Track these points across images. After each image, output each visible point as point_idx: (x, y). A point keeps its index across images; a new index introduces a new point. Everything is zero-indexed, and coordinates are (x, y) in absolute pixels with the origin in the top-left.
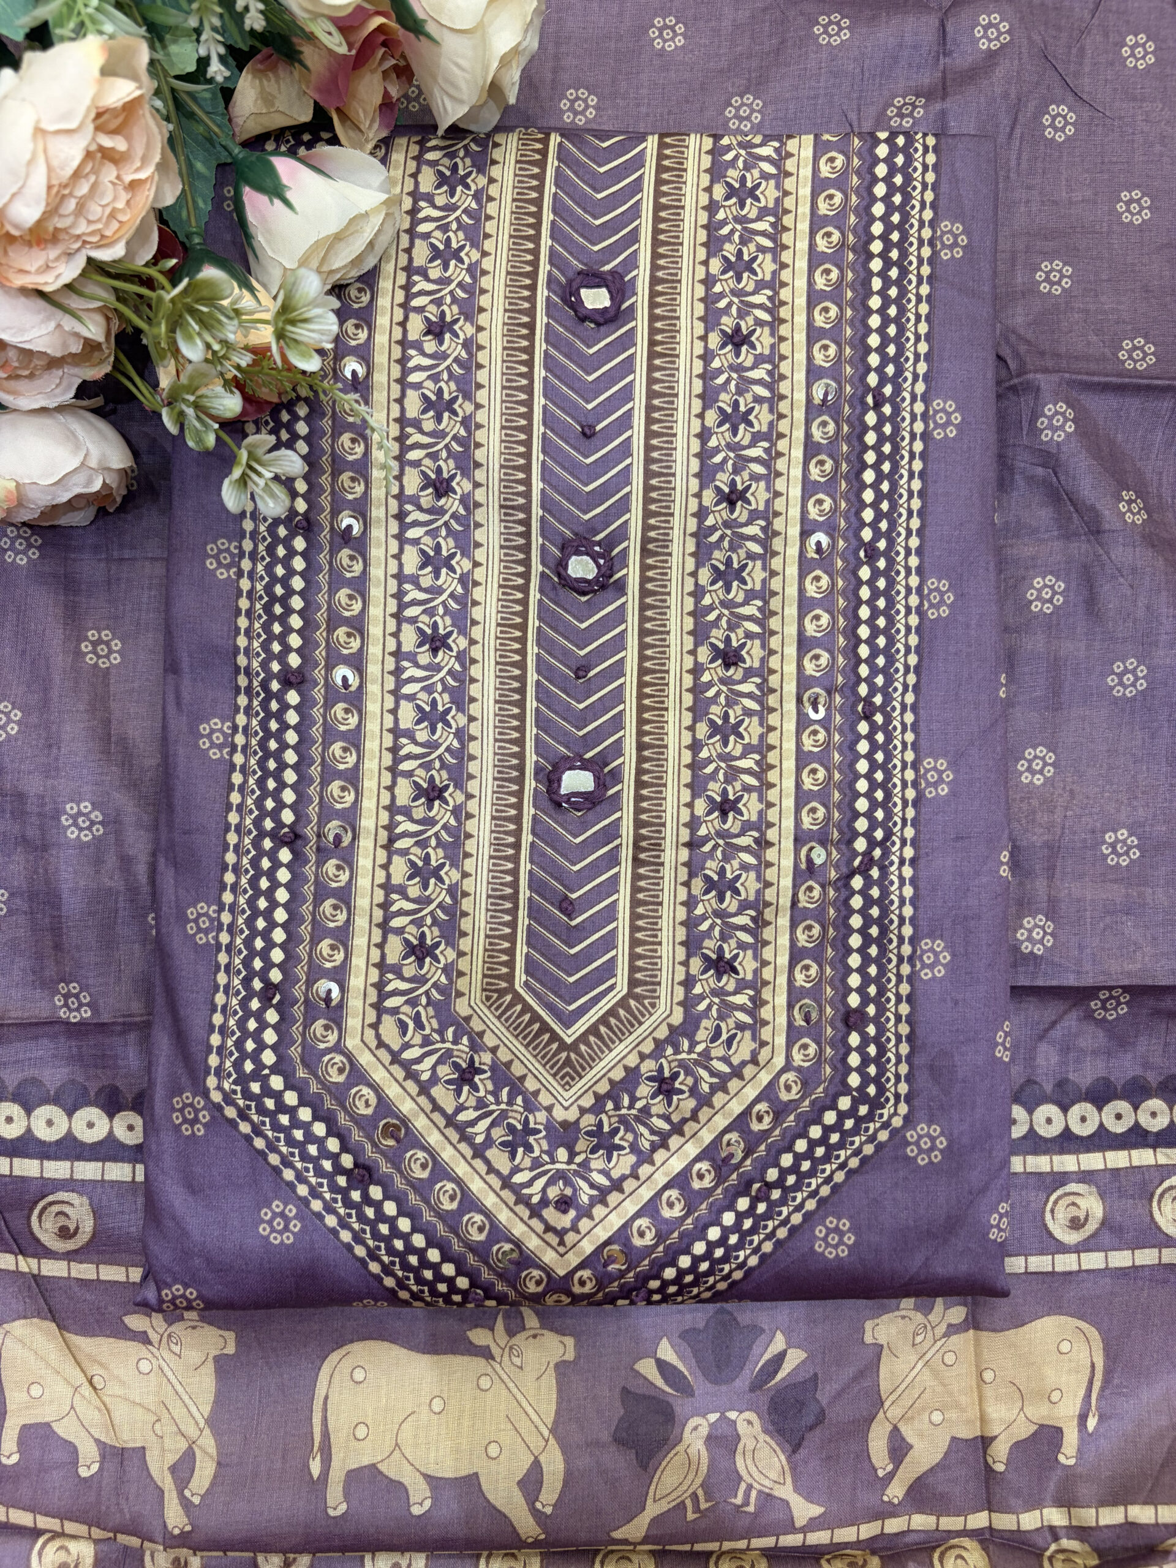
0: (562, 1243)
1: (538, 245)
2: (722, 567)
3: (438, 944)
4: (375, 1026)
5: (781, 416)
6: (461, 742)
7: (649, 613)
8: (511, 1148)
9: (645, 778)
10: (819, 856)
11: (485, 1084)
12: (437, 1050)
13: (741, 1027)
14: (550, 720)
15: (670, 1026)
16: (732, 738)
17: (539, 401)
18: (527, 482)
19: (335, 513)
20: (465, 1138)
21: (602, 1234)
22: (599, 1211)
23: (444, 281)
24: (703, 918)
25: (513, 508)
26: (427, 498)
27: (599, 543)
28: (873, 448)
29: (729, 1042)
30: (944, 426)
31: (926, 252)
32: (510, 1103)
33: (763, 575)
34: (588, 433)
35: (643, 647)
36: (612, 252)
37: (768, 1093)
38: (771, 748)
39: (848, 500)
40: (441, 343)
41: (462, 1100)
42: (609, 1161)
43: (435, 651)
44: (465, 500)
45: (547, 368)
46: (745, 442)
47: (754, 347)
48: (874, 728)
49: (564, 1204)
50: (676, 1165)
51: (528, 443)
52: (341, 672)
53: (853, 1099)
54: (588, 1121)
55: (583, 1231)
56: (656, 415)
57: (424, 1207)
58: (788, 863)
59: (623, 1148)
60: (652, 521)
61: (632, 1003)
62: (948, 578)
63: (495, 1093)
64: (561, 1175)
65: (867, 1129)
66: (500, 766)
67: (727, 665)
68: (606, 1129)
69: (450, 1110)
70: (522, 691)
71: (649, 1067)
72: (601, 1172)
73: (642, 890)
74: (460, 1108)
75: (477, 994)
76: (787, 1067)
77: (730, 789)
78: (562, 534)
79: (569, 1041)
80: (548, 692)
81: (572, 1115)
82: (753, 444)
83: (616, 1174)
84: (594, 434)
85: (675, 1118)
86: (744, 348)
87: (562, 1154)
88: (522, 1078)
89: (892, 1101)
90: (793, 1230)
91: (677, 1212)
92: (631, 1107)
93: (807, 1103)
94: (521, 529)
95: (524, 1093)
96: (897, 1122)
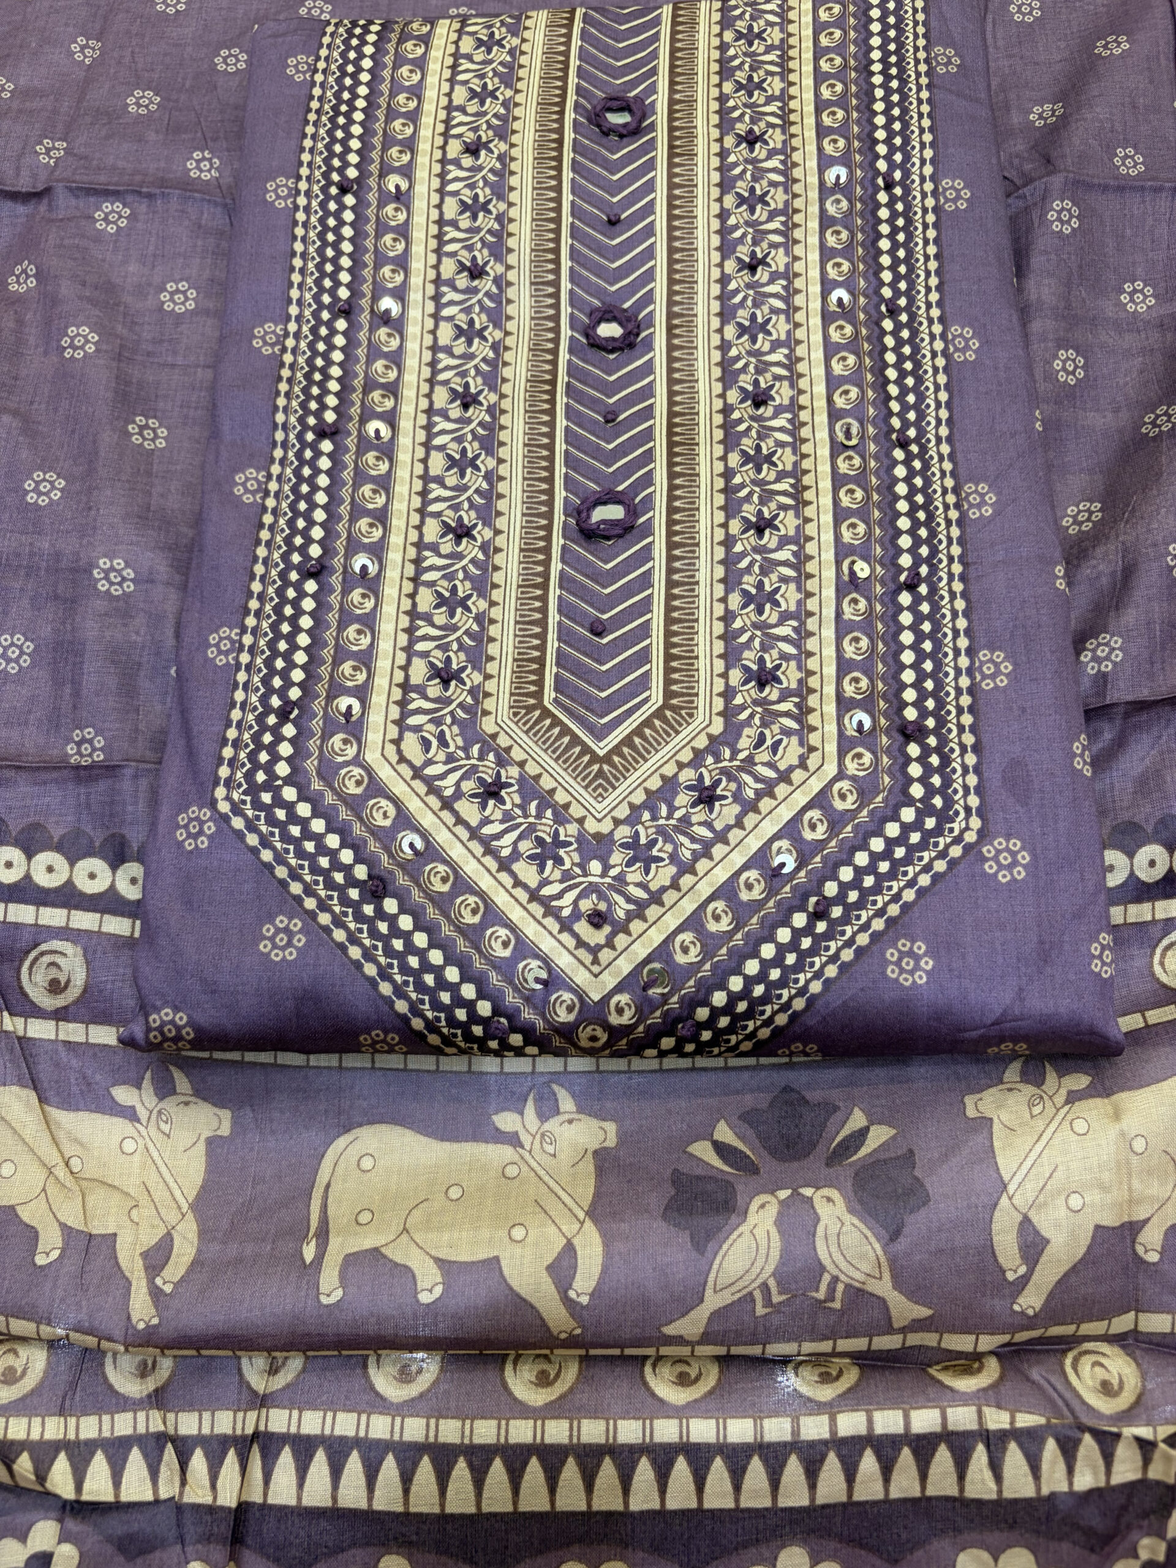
0: (596, 961)
1: (566, 83)
2: (747, 324)
3: (464, 669)
4: (397, 742)
5: (796, 195)
6: (490, 483)
7: (677, 365)
8: (539, 861)
9: (677, 504)
11: (511, 797)
12: (461, 767)
13: (787, 732)
14: (578, 460)
15: (709, 735)
16: (765, 466)
17: (567, 198)
18: (556, 261)
19: (375, 299)
20: (489, 851)
21: (641, 951)
22: (636, 926)
23: (481, 114)
24: (742, 631)
25: (543, 284)
26: (462, 281)
27: (625, 311)
28: (886, 221)
29: (775, 747)
30: (954, 201)
31: (923, 68)
32: (539, 816)
33: (788, 327)
34: (616, 221)
35: (672, 393)
36: (634, 83)
37: (820, 801)
38: (806, 472)
39: (865, 263)
40: (477, 159)
41: (487, 813)
42: (647, 873)
43: (466, 406)
44: (497, 281)
45: (575, 171)
46: (763, 220)
47: (766, 144)
48: (910, 456)
49: (597, 919)
50: (721, 875)
51: (557, 231)
52: (374, 426)
53: (918, 810)
54: (623, 833)
55: (620, 949)
56: (677, 203)
57: (443, 921)
58: (829, 575)
59: (662, 860)
60: (677, 298)
61: (668, 713)
62: (971, 326)
63: (523, 807)
64: (592, 888)
65: (936, 844)
66: (530, 503)
67: (757, 405)
68: (643, 841)
69: (474, 823)
70: (551, 435)
71: (687, 776)
72: (638, 885)
73: (676, 609)
74: (486, 821)
75: (505, 712)
76: (841, 775)
77: (765, 509)
78: (589, 304)
79: (601, 753)
80: (577, 435)
81: (606, 827)
82: (770, 220)
83: (654, 886)
84: (618, 221)
85: (718, 825)
86: (758, 145)
87: (595, 866)
88: (552, 791)
89: (962, 815)
90: (860, 952)
91: (724, 925)
92: (669, 817)
93: (865, 812)
94: (550, 301)
95: (554, 807)
96: (970, 837)
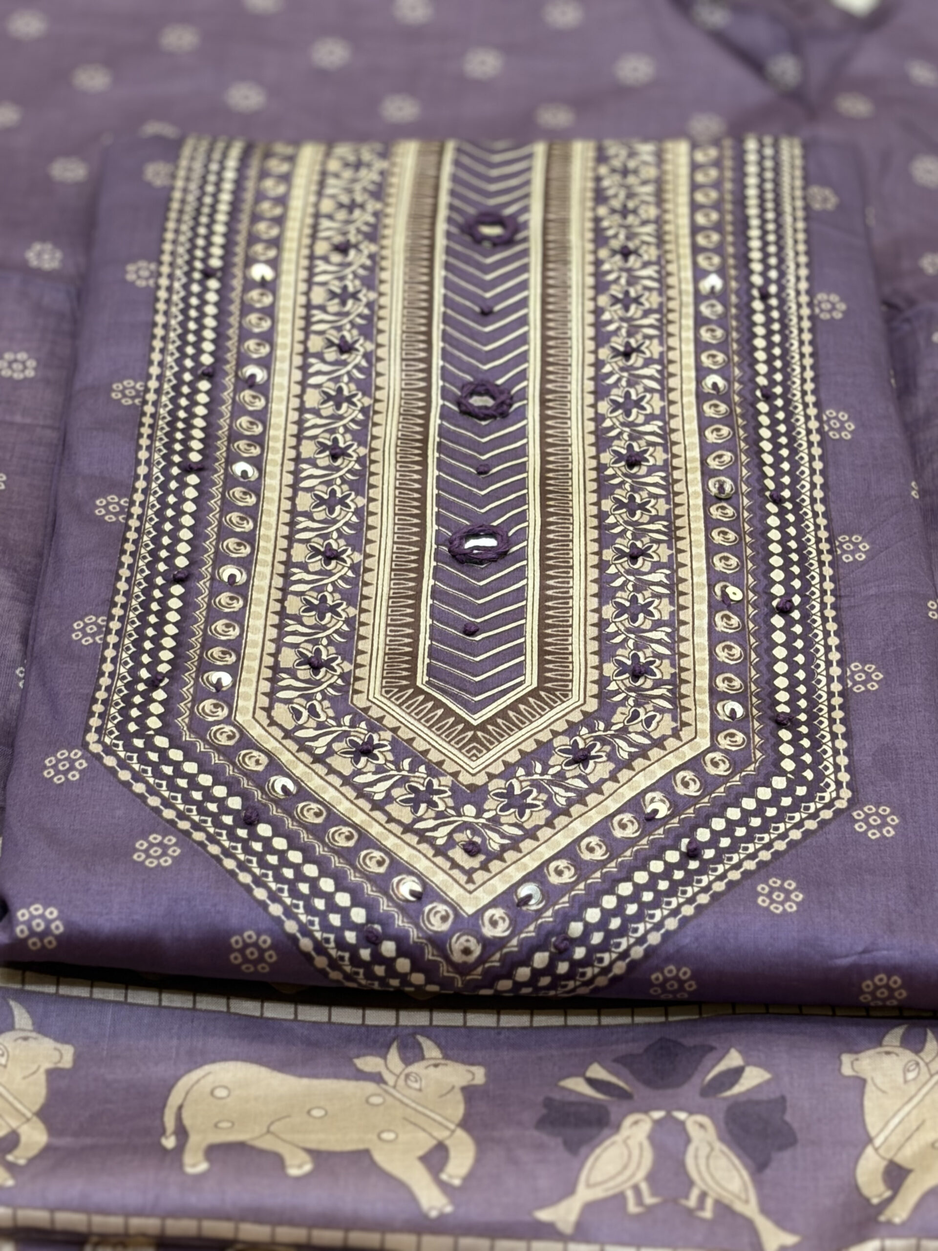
0: (470, 880)
1: (437, 201)
2: (621, 400)
3: (334, 659)
4: (268, 710)
5: (670, 299)
6: (360, 517)
7: (550, 432)
8: (413, 803)
9: (551, 536)
10: (734, 593)
11: (384, 756)
12: (332, 732)
13: (660, 710)
14: (451, 502)
15: (583, 712)
16: (639, 511)
17: (439, 291)
18: (428, 342)
19: (240, 366)
20: (363, 795)
21: (515, 874)
22: (511, 856)
23: (349, 222)
24: (616, 634)
25: (413, 360)
26: (331, 355)
29: (649, 721)
30: (829, 311)
31: (799, 203)
32: (412, 770)
33: (662, 403)
34: (486, 312)
35: (545, 455)
36: (506, 205)
37: (693, 765)
38: (679, 517)
39: (740, 356)
40: (346, 256)
41: (359, 766)
42: (521, 816)
43: (334, 457)
44: (367, 356)
46: (637, 316)
47: (641, 257)
48: (785, 524)
49: (471, 850)
50: (595, 817)
51: (429, 318)
52: (241, 467)
53: (788, 779)
54: (497, 785)
55: (494, 871)
56: (551, 300)
57: (317, 844)
58: (702, 594)
59: (537, 806)
62: (846, 412)
63: (396, 763)
64: (467, 826)
65: (807, 808)
66: (401, 532)
67: (631, 466)
68: (517, 791)
69: (347, 773)
70: (423, 482)
71: (562, 742)
72: (513, 825)
73: (550, 617)
74: (358, 772)
75: (376, 690)
76: (713, 748)
77: (638, 542)
78: (461, 379)
79: (475, 723)
80: (449, 483)
81: (480, 780)
82: (644, 317)
83: (529, 826)
84: (492, 312)
85: (593, 779)
87: (469, 810)
88: (425, 752)
89: (833, 786)
90: (731, 885)
91: (599, 855)
92: (544, 772)
93: (737, 778)
94: (422, 376)
95: (428, 763)
96: (841, 804)
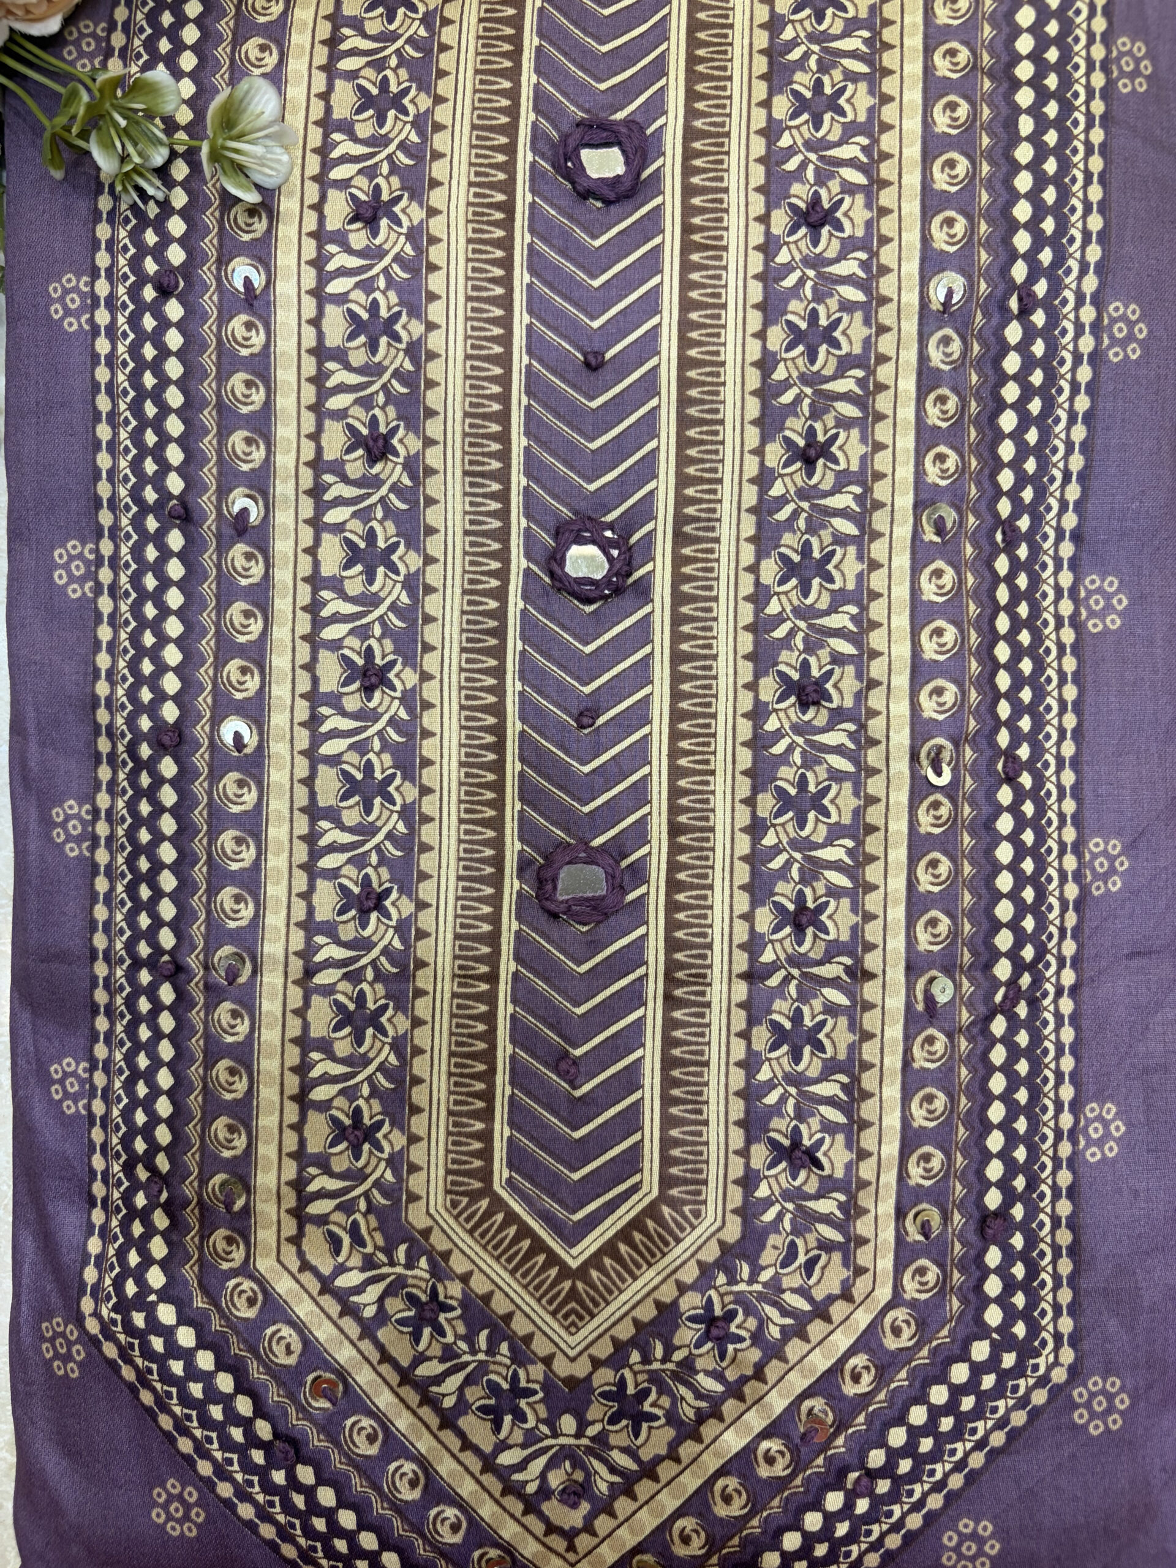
0: (571, 1549)
1: (517, 84)
2: (796, 558)
3: (379, 1125)
4: (296, 1240)
5: (882, 329)
6: (409, 825)
7: (686, 629)
8: (494, 1415)
9: (682, 876)
10: (943, 990)
11: (452, 1324)
12: (384, 1276)
13: (826, 1246)
14: (542, 790)
15: (721, 1243)
16: (812, 815)
17: (521, 319)
18: (504, 437)
19: (223, 492)
20: (428, 1400)
21: (629, 1538)
22: (623, 1506)
23: (380, 142)
24: (770, 1085)
25: (482, 475)
26: (355, 464)
27: (611, 526)
28: (1015, 378)
29: (809, 1266)
30: (1124, 343)
31: (1098, 80)
32: (491, 1351)
33: (859, 567)
34: (594, 364)
35: (677, 678)
36: (628, 91)
37: (867, 1341)
38: (871, 829)
39: (979, 457)
40: (375, 233)
41: (421, 1347)
42: (637, 1435)
43: (368, 690)
44: (412, 465)
45: (532, 270)
46: (828, 371)
47: (840, 227)
48: (1020, 796)
49: (573, 1494)
50: (734, 1442)
51: (505, 381)
52: (232, 727)
53: (994, 1344)
54: (604, 1377)
55: (601, 1533)
56: (694, 335)
57: (373, 1496)
58: (896, 1003)
59: (656, 1418)
60: (690, 492)
61: (666, 1210)
62: (1118, 574)
63: (470, 1339)
64: (566, 1454)
65: (1015, 1389)
66: (468, 859)
67: (804, 705)
68: (631, 1390)
69: (405, 1363)
70: (499, 747)
71: (691, 1303)
72: (625, 1450)
73: (678, 1043)
74: (420, 1359)
75: (438, 1199)
76: (896, 1301)
77: (808, 891)
78: (556, 513)
79: (574, 1264)
80: (537, 748)
81: (581, 1369)
82: (839, 374)
83: (646, 1455)
84: (602, 364)
85: (731, 1375)
86: (825, 231)
87: (568, 1423)
88: (508, 1317)
89: (1051, 1345)
90: (910, 1538)
91: (736, 1509)
92: (666, 1359)
93: (925, 1352)
94: (495, 506)
95: (511, 1338)
96: (1059, 1375)
